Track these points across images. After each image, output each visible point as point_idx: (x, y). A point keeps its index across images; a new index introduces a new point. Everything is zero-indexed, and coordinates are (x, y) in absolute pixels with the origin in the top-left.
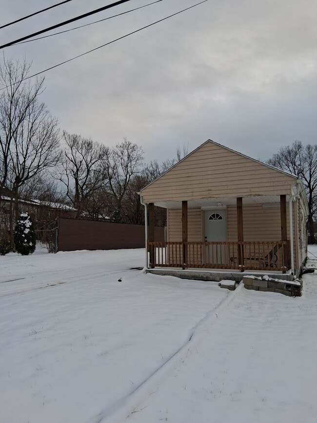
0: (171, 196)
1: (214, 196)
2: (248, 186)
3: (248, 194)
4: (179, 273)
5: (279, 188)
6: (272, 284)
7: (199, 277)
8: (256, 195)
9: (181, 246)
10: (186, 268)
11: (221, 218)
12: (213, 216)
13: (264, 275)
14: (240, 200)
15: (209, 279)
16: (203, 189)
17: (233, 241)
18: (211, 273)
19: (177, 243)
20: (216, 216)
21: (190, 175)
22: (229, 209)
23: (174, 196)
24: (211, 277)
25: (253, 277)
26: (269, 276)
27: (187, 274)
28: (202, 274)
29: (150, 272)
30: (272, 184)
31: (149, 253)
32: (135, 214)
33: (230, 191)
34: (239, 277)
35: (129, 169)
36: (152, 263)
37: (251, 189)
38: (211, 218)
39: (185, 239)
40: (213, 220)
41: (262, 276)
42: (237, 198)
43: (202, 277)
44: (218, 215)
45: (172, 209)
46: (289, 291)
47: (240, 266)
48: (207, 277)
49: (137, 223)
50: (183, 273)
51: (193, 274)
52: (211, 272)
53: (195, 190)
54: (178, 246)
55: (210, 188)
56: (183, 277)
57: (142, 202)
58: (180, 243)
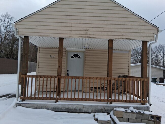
0: (48, 31)
1: (91, 36)
2: (121, 30)
3: (120, 37)
4: (53, 106)
5: (145, 35)
6: (140, 115)
7: (72, 110)
8: (126, 39)
9: (56, 79)
10: (59, 101)
11: (79, 57)
12: (74, 55)
13: (130, 107)
14: (111, 42)
15: (81, 111)
16: (81, 29)
17: (104, 77)
18: (84, 106)
19: (51, 77)
20: (76, 56)
21: (69, 14)
22: (87, 51)
23: (52, 31)
24: (84, 109)
25: (123, 110)
26: (134, 108)
27: (60, 106)
28: (75, 107)
29: (20, 105)
30: (140, 31)
31: (20, 86)
32: (9, 53)
33: (106, 33)
34: (109, 108)
35: (8, 29)
36: (23, 95)
37: (123, 33)
38: (72, 57)
39: (59, 74)
40: (74, 59)
41: (128, 107)
42: (109, 40)
43: (75, 109)
44: (77, 55)
45: (42, 48)
46: (153, 121)
47: (110, 99)
48: (80, 110)
49: (11, 58)
50: (56, 106)
51: (67, 107)
52: (84, 104)
53: (73, 29)
54: (53, 79)
55: (87, 29)
56: (56, 110)
57: (17, 35)
58: (55, 77)
